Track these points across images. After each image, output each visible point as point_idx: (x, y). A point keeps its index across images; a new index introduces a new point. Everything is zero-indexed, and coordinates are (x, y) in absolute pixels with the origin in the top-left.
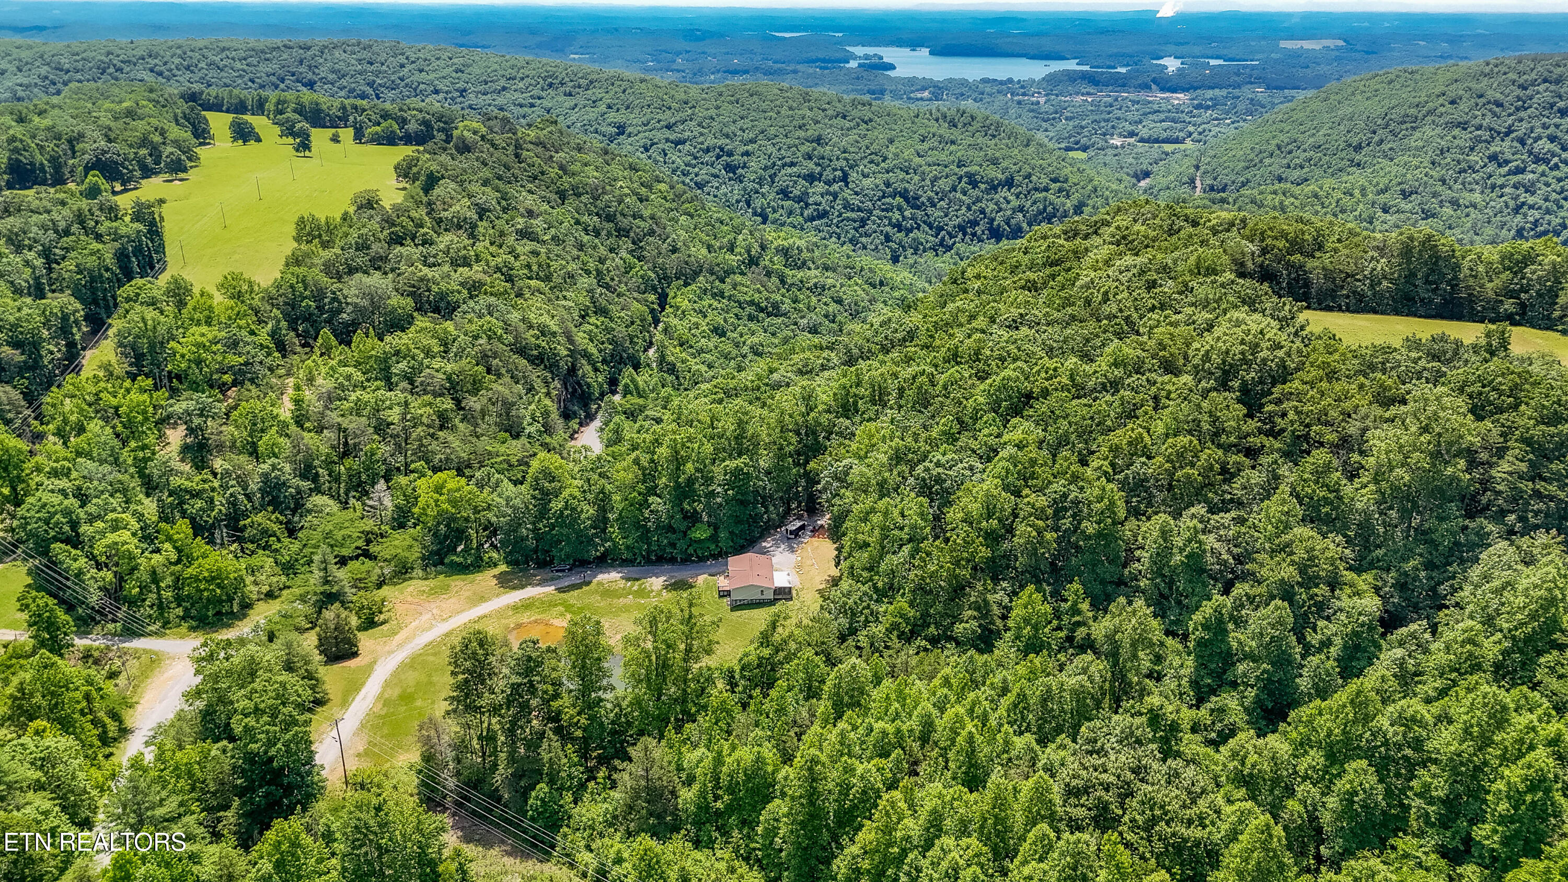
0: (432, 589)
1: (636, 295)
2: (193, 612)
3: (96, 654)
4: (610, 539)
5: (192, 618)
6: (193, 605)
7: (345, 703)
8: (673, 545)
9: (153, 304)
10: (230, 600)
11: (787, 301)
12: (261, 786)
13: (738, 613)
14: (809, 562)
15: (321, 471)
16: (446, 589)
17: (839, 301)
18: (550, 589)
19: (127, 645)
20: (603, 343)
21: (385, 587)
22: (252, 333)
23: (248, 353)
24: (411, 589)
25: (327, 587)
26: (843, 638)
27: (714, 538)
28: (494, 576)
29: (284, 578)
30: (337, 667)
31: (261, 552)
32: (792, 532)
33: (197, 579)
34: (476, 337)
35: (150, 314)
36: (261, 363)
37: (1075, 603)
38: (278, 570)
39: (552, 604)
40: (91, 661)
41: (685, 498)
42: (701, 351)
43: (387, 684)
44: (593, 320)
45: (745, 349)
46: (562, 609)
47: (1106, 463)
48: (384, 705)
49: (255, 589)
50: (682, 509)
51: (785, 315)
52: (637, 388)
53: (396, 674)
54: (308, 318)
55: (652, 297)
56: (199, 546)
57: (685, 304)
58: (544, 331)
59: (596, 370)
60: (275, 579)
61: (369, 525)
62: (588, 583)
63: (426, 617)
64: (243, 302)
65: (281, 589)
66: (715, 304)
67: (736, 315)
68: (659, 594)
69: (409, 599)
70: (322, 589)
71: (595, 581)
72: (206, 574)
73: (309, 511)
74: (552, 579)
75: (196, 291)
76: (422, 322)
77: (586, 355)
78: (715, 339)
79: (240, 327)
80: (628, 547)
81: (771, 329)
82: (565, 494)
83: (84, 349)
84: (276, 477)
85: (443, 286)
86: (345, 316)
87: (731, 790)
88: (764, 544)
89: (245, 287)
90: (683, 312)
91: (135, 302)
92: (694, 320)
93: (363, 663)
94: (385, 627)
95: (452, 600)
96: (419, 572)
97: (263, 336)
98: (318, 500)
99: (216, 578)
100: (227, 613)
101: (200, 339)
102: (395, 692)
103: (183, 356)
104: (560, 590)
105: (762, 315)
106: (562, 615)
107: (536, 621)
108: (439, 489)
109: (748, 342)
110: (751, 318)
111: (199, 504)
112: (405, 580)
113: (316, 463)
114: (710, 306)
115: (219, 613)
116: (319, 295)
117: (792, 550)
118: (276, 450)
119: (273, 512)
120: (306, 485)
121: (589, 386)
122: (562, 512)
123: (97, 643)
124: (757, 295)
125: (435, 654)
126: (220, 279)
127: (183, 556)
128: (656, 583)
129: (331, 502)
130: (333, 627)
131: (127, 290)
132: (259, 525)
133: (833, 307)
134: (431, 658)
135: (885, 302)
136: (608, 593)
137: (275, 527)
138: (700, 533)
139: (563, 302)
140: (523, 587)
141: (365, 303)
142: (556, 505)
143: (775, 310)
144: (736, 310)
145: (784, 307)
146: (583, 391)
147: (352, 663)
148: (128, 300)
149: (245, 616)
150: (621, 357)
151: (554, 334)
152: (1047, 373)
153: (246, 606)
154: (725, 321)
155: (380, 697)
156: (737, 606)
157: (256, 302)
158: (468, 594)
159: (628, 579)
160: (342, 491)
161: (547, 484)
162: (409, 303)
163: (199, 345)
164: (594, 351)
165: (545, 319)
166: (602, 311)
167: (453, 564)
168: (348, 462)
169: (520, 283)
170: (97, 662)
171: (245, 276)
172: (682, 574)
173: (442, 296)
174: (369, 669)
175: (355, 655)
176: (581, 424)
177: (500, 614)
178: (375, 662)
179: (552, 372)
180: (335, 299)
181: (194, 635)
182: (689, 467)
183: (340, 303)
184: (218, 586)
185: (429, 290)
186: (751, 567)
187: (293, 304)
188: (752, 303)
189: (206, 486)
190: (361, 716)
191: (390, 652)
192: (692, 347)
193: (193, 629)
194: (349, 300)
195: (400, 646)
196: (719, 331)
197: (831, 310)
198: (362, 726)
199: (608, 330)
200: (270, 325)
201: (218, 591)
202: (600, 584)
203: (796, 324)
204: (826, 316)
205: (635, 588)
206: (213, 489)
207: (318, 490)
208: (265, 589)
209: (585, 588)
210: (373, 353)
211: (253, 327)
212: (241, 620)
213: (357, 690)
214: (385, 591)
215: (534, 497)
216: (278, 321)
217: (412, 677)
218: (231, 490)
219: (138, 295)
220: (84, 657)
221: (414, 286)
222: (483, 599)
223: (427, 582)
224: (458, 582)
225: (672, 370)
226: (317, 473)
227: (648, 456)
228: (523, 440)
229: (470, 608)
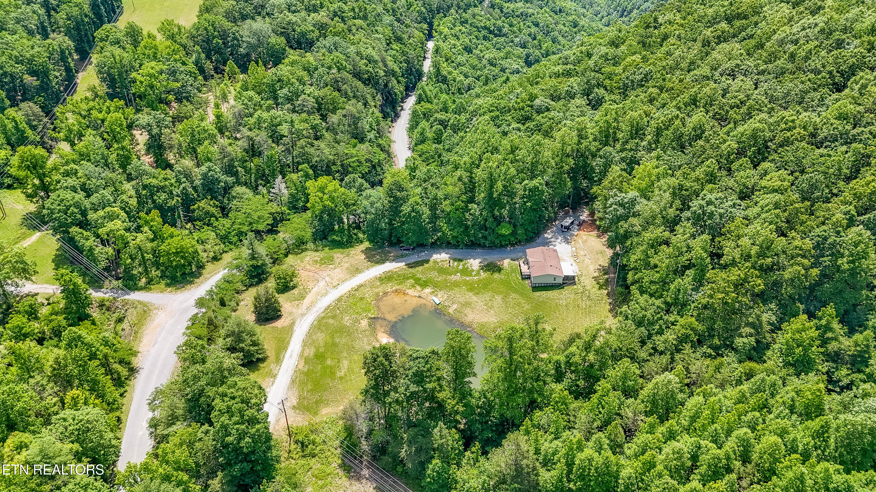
0: (321, 260)
1: (416, 25)
2: (168, 273)
3: (108, 304)
4: (440, 230)
5: (167, 277)
6: (167, 269)
7: (279, 360)
8: (485, 237)
9: (118, 43)
10: (190, 264)
11: (507, 26)
12: (236, 463)
13: (538, 294)
14: (582, 253)
15: (240, 169)
16: (330, 260)
17: (537, 25)
18: (402, 265)
19: (127, 297)
20: (401, 63)
21: (290, 256)
22: (184, 63)
23: (183, 79)
24: (308, 258)
25: (254, 262)
26: (643, 343)
27: (514, 233)
28: (362, 251)
29: (222, 246)
30: (269, 327)
31: (206, 227)
32: (566, 227)
33: (168, 254)
34: (330, 68)
35: (117, 51)
36: (192, 85)
37: (829, 323)
38: (218, 241)
39: (406, 278)
40: (104, 308)
41: (496, 206)
42: (459, 65)
43: (305, 344)
44: (394, 46)
45: (484, 62)
46: (412, 281)
47: (852, 207)
48: (306, 363)
49: (205, 255)
50: (493, 215)
51: (504, 35)
52: (426, 96)
53: (310, 334)
54: (218, 51)
55: (425, 26)
56: (168, 229)
57: (446, 31)
58: (370, 60)
59: (399, 82)
60: (217, 248)
61: (274, 207)
62: (427, 261)
63: (322, 284)
64: (175, 42)
65: (221, 254)
66: (464, 29)
67: (476, 37)
68: (478, 274)
69: (308, 267)
70: (251, 263)
71: (432, 259)
72: (174, 251)
73: (235, 197)
74: (402, 256)
75: (145, 33)
76: (293, 55)
77: (393, 73)
78: (466, 54)
79: (175, 60)
80: (453, 237)
81: (498, 46)
82: (412, 200)
83: (77, 72)
84: (211, 176)
85: (303, 28)
86: (242, 50)
87: (582, 477)
88: (546, 235)
89: (176, 30)
90: (445, 36)
91: (106, 41)
92: (453, 42)
93: (286, 324)
94: (295, 291)
95: (337, 270)
96: (311, 245)
97: (191, 67)
98: (239, 189)
99: (180, 252)
100: (189, 274)
101: (151, 71)
102: (310, 352)
103: (141, 82)
104: (410, 266)
105: (491, 36)
106: (413, 286)
107: (396, 291)
108: (322, 189)
109: (487, 56)
110: (485, 38)
111: (164, 196)
112: (303, 251)
113: (236, 164)
114: (460, 30)
115: (184, 274)
116: (224, 35)
117: (568, 242)
118: (210, 156)
119: (211, 199)
120: (230, 180)
121: (396, 94)
122: (410, 214)
123: (108, 295)
124: (488, 23)
125: (334, 317)
126: (159, 25)
127: (157, 236)
128: (475, 263)
129: (248, 191)
130: (264, 300)
131: (99, 33)
132: (204, 208)
133: (534, 29)
134: (331, 321)
135: (564, 24)
136: (442, 271)
137: (213, 210)
138: (505, 230)
139: (376, 35)
140: (382, 262)
141: (253, 41)
142: (406, 209)
143: (499, 33)
144: (476, 33)
145: (505, 30)
146: (392, 98)
147: (279, 324)
148: (102, 40)
149: (200, 274)
150: (411, 71)
151: (376, 62)
152: (786, 124)
153: (201, 267)
154: (470, 41)
155: (301, 355)
156: (536, 288)
157: (184, 41)
158: (347, 265)
159: (455, 260)
160: (253, 181)
161: (398, 193)
162: (282, 40)
163: (151, 76)
164: (397, 69)
165: (370, 51)
166: (399, 39)
167: (333, 241)
168: (256, 160)
169: (350, 23)
170: (108, 309)
171: (176, 22)
172: (493, 257)
173: (303, 34)
174: (290, 329)
175: (279, 317)
176: (392, 122)
177: (371, 283)
178: (293, 323)
179: (376, 89)
180: (235, 38)
181: (169, 289)
182: (499, 185)
183: (238, 40)
184: (182, 257)
185: (294, 31)
186: (545, 259)
187: (208, 41)
188: (485, 28)
189: (167, 183)
190: (291, 372)
191: (303, 315)
192: (453, 62)
193: (168, 285)
194: (244, 39)
195: (308, 309)
196: (468, 50)
197: (532, 31)
198: (293, 382)
199: (403, 53)
200: (194, 57)
201: (182, 261)
202: (435, 262)
203: (512, 42)
204: (530, 35)
205: (461, 267)
206: (172, 185)
207: (238, 183)
208: (212, 254)
209: (426, 265)
210: (265, 80)
211: (184, 59)
212: (198, 278)
213: (286, 348)
214: (291, 260)
215: (390, 202)
216: (199, 53)
217: (321, 337)
218: (184, 185)
219: (107, 36)
220: (100, 306)
221: (284, 28)
222: (357, 271)
223: (318, 254)
224: (338, 254)
225: (444, 80)
226: (237, 170)
227: (468, 174)
228: (367, 144)
229: (350, 278)
